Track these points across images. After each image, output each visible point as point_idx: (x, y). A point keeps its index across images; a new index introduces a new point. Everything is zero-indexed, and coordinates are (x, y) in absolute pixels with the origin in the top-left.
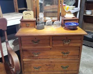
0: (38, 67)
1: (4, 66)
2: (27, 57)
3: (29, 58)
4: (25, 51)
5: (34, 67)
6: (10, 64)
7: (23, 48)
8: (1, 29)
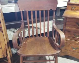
0: (75, 48)
1: (48, 40)
2: (68, 37)
3: (69, 38)
4: (67, 31)
5: (71, 47)
6: (53, 39)
7: (66, 28)
8: (52, 9)
